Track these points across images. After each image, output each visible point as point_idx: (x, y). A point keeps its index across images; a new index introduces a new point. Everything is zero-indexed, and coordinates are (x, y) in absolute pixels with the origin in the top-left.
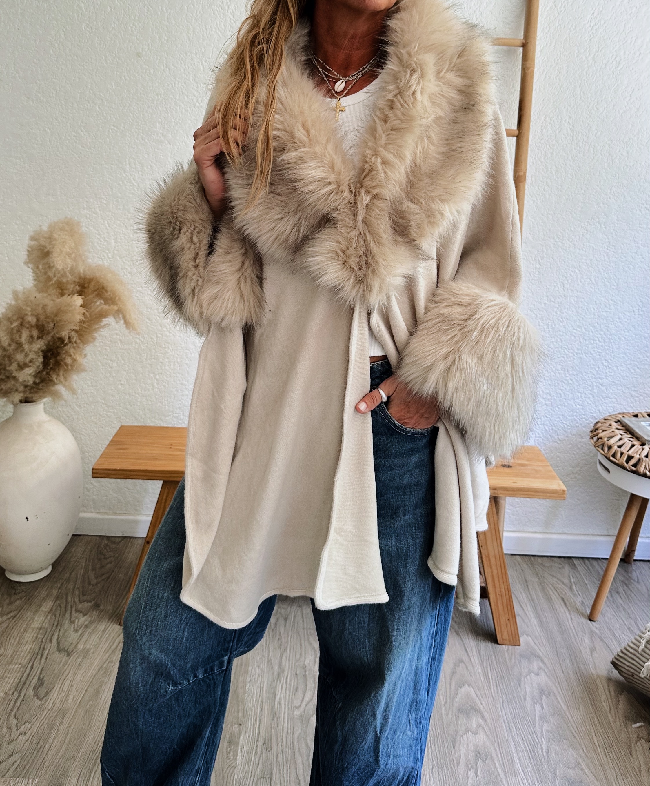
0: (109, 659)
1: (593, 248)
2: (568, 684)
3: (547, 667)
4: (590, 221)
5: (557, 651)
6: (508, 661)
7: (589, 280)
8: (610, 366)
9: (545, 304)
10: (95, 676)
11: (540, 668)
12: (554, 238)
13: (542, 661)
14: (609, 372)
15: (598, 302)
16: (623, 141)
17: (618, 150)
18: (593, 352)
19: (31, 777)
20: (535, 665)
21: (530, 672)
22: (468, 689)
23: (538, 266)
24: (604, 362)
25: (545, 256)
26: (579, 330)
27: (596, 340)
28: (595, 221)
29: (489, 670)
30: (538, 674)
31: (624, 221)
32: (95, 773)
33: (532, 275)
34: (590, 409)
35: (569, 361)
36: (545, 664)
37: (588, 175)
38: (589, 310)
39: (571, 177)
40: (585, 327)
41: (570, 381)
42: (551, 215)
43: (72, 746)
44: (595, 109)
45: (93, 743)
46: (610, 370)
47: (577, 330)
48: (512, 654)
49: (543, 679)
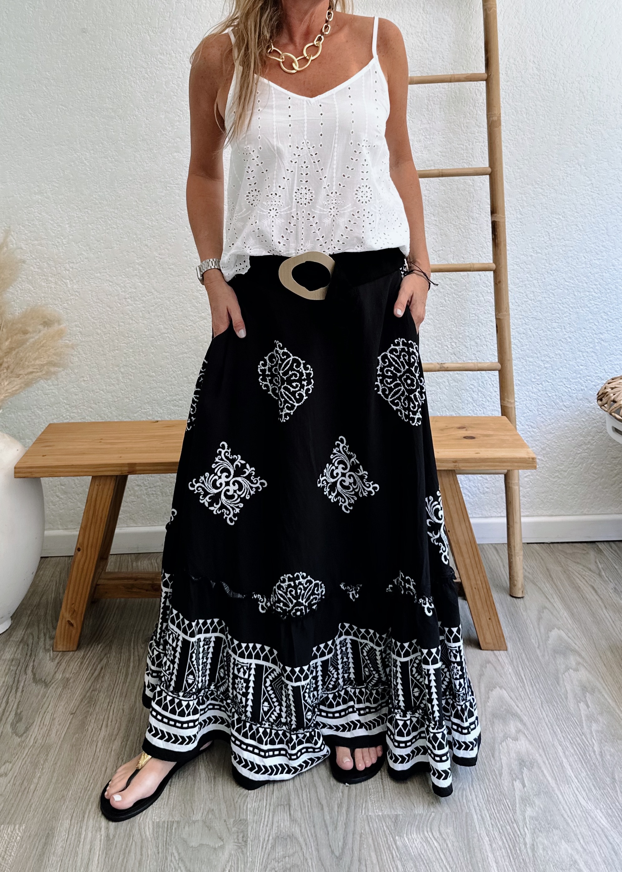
0: (92, 687)
1: (576, 192)
2: (613, 679)
3: (586, 662)
4: (568, 163)
5: (594, 643)
6: (540, 658)
7: (576, 227)
8: (611, 319)
9: (531, 256)
10: (78, 706)
11: (578, 664)
12: (533, 185)
13: (580, 655)
14: (610, 325)
15: (588, 250)
16: (593, 77)
17: (589, 86)
18: (589, 305)
19: (17, 822)
20: (572, 660)
21: (567, 669)
22: (500, 691)
23: (519, 216)
24: (602, 314)
25: (526, 204)
26: (572, 281)
27: (591, 292)
28: (574, 163)
29: (521, 669)
30: (576, 670)
31: (606, 160)
32: (89, 813)
33: (514, 227)
34: (593, 368)
35: (565, 317)
36: (583, 658)
37: (560, 115)
38: (580, 260)
39: (543, 119)
40: (578, 278)
41: (568, 339)
42: (527, 160)
43: (60, 785)
44: (560, 46)
45: (84, 780)
46: (611, 324)
47: (569, 282)
48: (544, 651)
49: (583, 675)
